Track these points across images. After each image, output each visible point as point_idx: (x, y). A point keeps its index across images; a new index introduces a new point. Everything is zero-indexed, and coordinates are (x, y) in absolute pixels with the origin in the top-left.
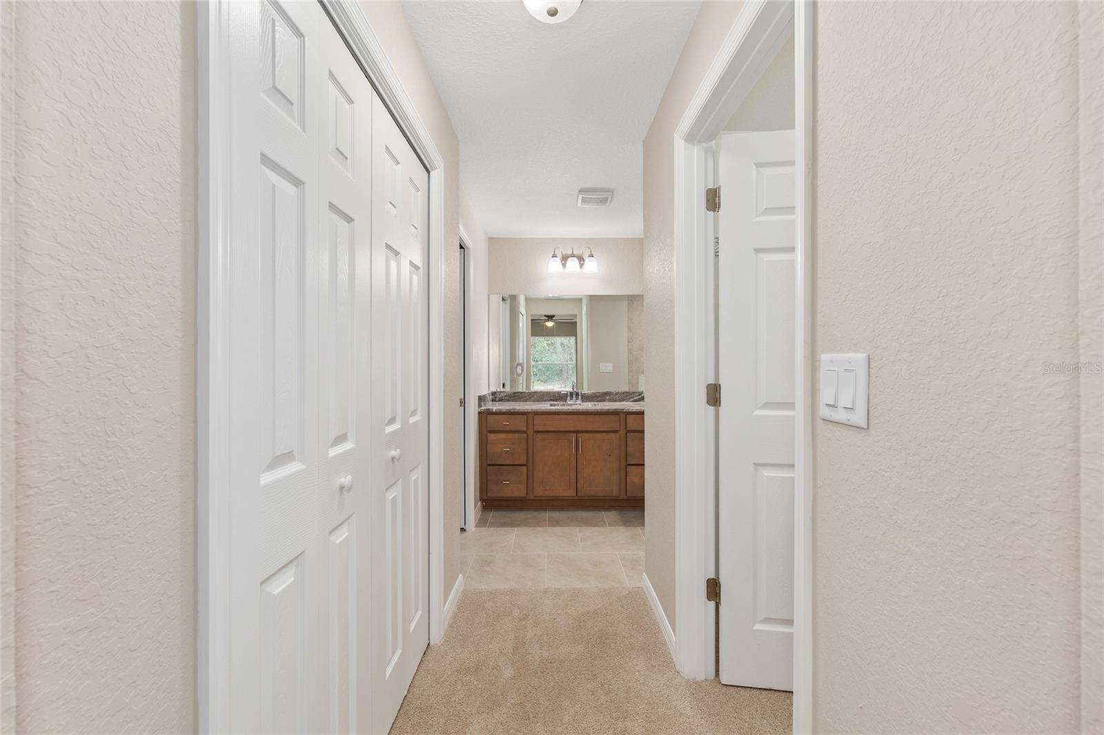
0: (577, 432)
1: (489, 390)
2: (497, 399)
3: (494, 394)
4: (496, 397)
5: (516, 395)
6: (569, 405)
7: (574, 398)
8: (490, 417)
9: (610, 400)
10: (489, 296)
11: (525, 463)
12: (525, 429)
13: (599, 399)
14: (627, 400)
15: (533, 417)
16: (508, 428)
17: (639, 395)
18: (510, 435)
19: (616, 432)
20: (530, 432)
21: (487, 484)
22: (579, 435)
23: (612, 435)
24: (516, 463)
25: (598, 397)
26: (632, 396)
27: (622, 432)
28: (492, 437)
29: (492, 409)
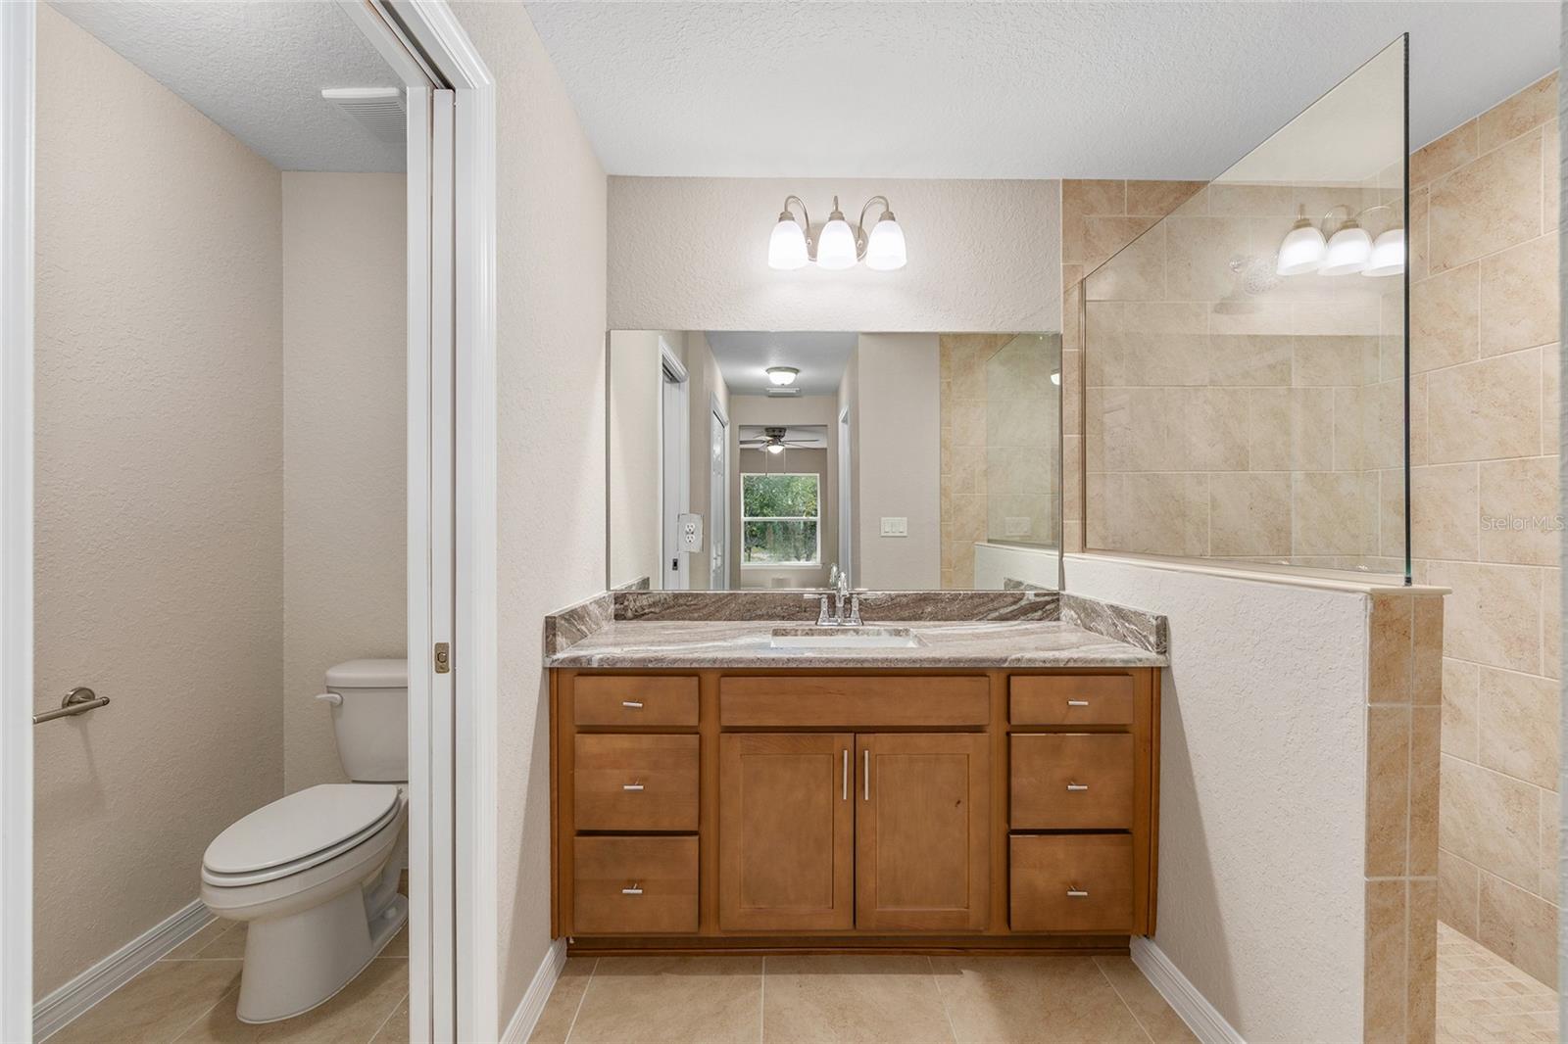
0: (857, 730)
1: (608, 588)
2: (630, 614)
3: (619, 598)
4: (626, 609)
5: (681, 601)
6: (826, 633)
7: (840, 612)
8: (585, 685)
9: (934, 617)
10: (608, 334)
11: (694, 827)
12: (693, 721)
13: (906, 614)
14: (982, 617)
15: (719, 680)
16: (639, 720)
17: (1015, 603)
18: (646, 741)
19: (977, 729)
20: (710, 729)
21: (573, 894)
22: (863, 738)
23: (967, 738)
24: (665, 826)
25: (902, 606)
26: (996, 604)
27: (997, 729)
28: (589, 744)
29: (589, 661)
